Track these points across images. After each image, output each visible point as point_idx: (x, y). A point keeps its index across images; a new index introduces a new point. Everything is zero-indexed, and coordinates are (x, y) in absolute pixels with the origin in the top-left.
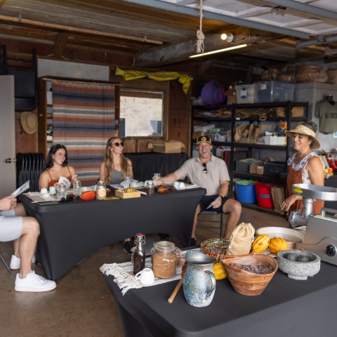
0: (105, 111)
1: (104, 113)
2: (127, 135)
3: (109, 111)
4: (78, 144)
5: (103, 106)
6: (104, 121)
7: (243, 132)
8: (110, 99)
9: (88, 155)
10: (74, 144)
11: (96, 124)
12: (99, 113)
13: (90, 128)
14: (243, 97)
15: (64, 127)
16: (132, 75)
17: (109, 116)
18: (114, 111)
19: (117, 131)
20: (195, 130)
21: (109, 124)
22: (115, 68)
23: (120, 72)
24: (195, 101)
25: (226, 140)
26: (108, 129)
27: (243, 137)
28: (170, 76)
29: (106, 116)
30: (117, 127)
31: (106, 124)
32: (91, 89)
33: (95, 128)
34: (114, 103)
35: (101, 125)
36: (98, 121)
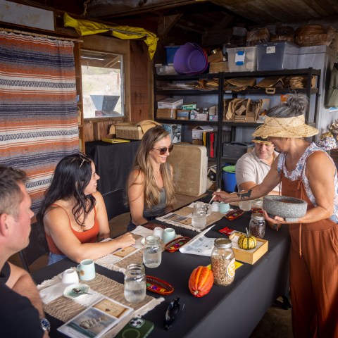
0: (64, 82)
1: (61, 85)
3: (68, 82)
4: (27, 136)
5: (60, 74)
6: (62, 97)
7: (238, 108)
8: (68, 62)
11: (52, 103)
12: (54, 85)
13: (43, 110)
14: (240, 64)
16: (89, 28)
17: (69, 89)
18: (74, 81)
20: (159, 107)
21: (70, 103)
22: (63, 15)
23: (71, 22)
24: (161, 70)
25: (208, 118)
27: (236, 114)
28: (135, 33)
29: (65, 89)
31: (66, 103)
32: (39, 45)
33: (51, 110)
34: (74, 68)
35: (58, 103)
36: (54, 97)
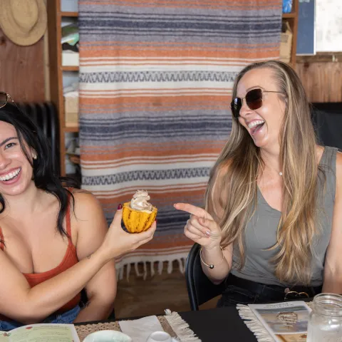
2: (320, 46)
4: (161, 77)
9: (192, 112)
10: (146, 77)
13: (202, 26)
15: (111, 24)
19: (289, 35)
21: (262, 13)
26: (258, 27)
30: (288, 23)
31: (252, 13)
